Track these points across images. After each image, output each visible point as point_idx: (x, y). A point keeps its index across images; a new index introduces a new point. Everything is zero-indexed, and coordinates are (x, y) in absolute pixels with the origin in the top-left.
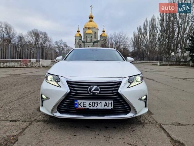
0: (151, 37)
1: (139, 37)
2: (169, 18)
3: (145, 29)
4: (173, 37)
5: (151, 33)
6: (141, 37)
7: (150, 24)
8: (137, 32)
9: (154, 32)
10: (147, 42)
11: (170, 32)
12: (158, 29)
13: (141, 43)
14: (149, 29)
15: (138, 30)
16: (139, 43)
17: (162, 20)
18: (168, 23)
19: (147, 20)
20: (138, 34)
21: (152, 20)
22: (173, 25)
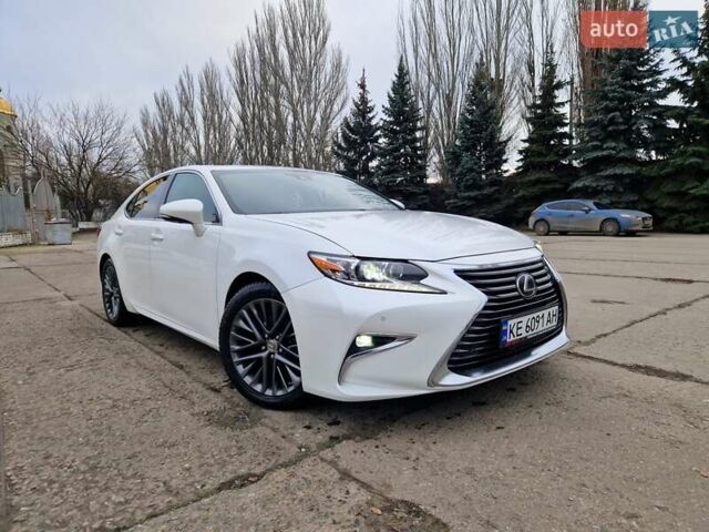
0: (211, 137)
1: (165, 131)
2: (263, 77)
3: (186, 104)
4: (282, 141)
5: (209, 122)
6: (175, 131)
7: (202, 90)
8: (153, 110)
9: (220, 117)
10: (198, 151)
11: (270, 124)
12: (231, 109)
13: (176, 154)
14: (201, 107)
15: (158, 104)
16: (167, 155)
17: (242, 81)
18: (262, 93)
19: (190, 72)
20: (159, 120)
21: (207, 78)
22: (277, 103)
